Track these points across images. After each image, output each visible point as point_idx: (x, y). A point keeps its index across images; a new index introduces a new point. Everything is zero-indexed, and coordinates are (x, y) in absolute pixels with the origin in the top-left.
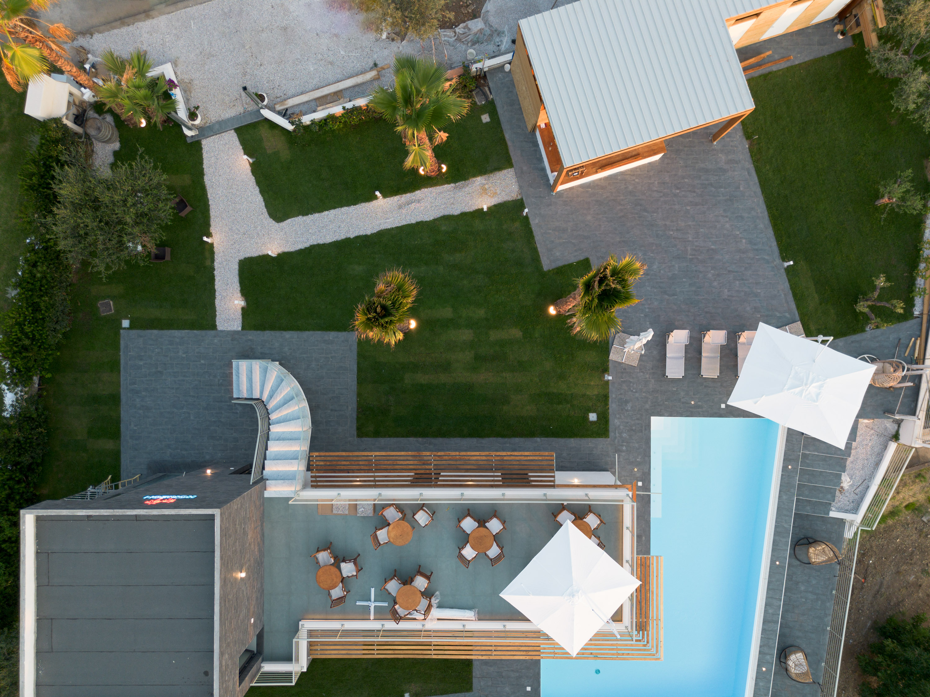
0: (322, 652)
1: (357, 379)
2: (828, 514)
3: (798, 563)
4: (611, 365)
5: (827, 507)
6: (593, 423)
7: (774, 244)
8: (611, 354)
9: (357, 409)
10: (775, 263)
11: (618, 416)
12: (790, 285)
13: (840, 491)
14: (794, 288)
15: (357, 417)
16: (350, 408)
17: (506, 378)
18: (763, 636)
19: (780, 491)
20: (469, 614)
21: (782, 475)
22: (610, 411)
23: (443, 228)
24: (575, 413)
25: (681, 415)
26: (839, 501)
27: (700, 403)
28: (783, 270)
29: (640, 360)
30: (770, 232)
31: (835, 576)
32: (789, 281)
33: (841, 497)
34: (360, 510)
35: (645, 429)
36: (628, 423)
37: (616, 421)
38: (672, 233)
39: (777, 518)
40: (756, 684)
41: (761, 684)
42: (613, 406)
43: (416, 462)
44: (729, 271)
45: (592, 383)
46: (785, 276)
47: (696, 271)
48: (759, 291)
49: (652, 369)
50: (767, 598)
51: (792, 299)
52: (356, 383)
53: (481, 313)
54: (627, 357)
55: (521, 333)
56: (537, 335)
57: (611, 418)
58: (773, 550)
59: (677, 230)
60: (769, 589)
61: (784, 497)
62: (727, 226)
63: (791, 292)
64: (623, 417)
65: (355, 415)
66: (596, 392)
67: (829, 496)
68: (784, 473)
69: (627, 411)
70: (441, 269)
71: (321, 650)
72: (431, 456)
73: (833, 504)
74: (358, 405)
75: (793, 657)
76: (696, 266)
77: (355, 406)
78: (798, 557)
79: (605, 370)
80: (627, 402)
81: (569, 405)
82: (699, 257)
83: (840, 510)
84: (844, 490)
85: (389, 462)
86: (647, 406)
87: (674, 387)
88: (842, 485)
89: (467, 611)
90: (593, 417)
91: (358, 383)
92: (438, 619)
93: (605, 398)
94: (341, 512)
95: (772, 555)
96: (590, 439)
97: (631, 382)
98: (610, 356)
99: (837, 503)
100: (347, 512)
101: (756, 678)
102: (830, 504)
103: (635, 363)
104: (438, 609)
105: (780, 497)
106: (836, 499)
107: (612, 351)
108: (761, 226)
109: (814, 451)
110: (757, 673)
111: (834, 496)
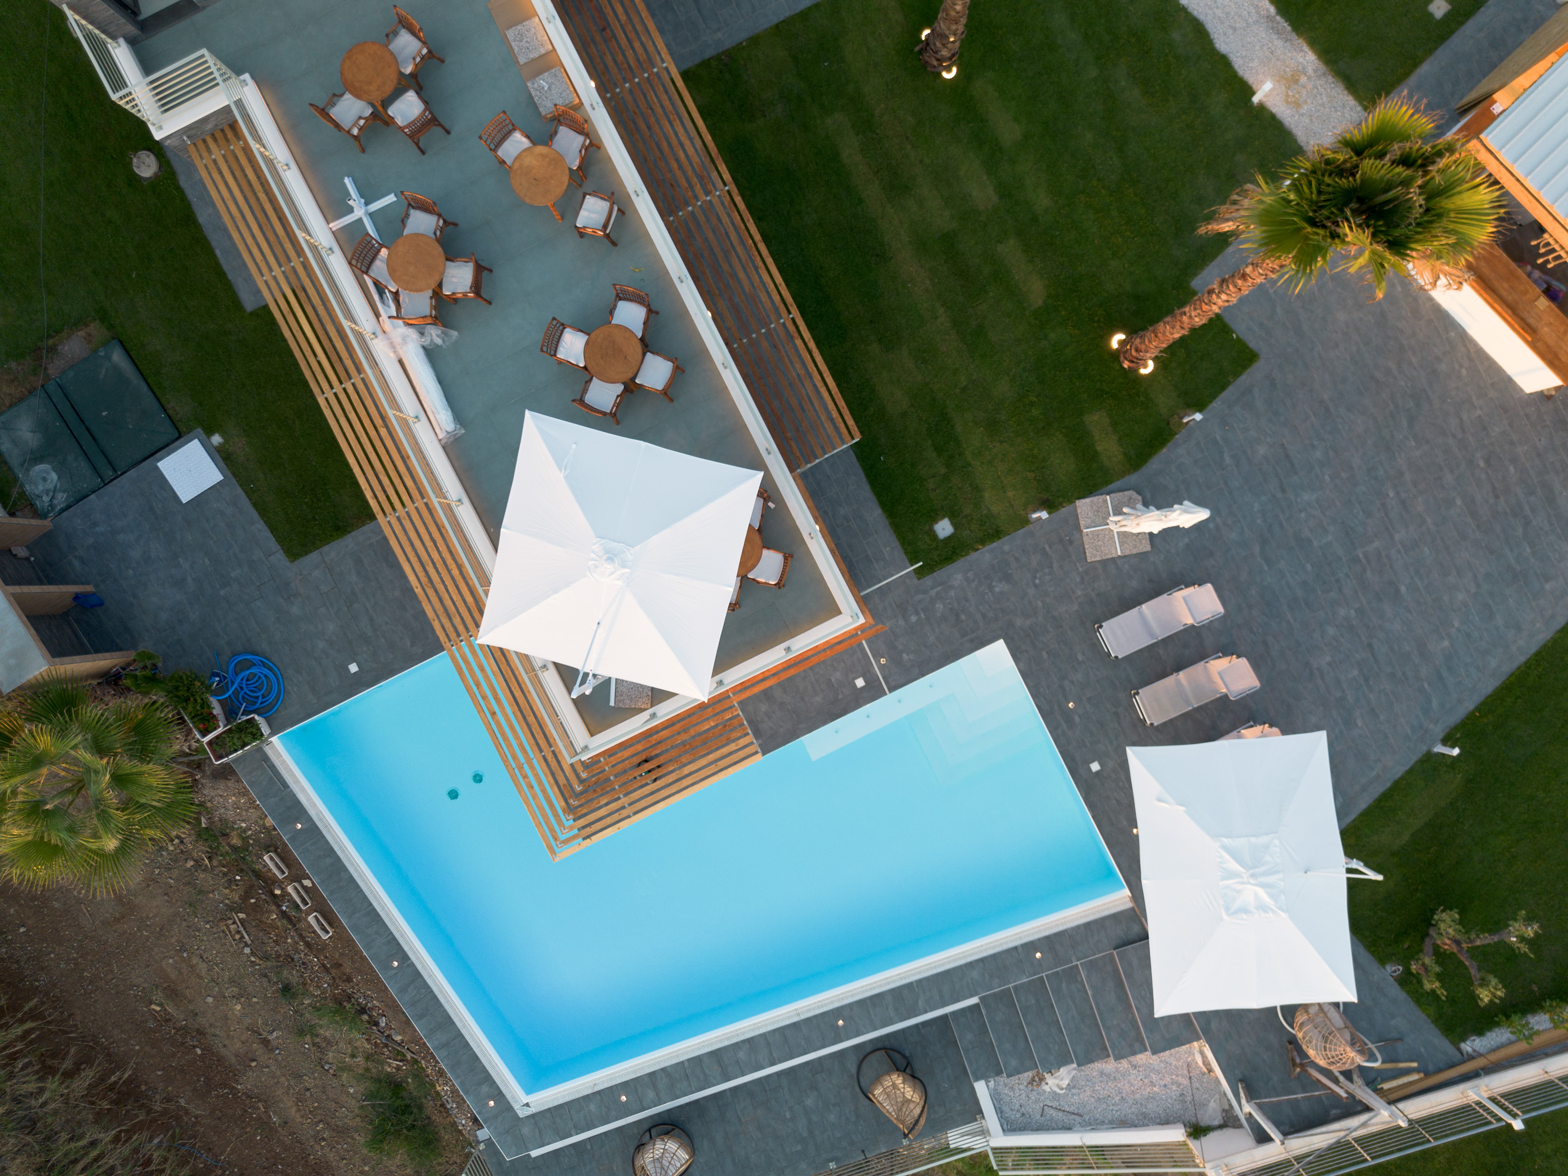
0: (211, 166)
1: (784, 21)
2: (977, 1079)
3: (854, 1070)
4: (1064, 511)
5: (993, 1070)
6: (934, 536)
7: (1469, 705)
8: (1087, 500)
9: (723, 53)
10: (1431, 726)
11: (970, 575)
12: (1402, 778)
13: (1033, 1080)
14: (1400, 787)
15: (709, 60)
16: (719, 35)
17: (936, 318)
18: (686, 1064)
19: (982, 960)
20: (444, 419)
21: (1016, 948)
22: (974, 556)
23: (1176, 36)
24: (934, 490)
25: (1034, 696)
26: (1012, 1088)
27: (1077, 719)
28: (1424, 749)
29: (1104, 563)
30: (1488, 686)
31: (863, 1151)
32: (1410, 771)
33: (1022, 1087)
34: (543, 82)
35: (972, 641)
36: (967, 600)
37: (959, 576)
38: (1391, 494)
39: (927, 979)
40: (587, 1098)
41: (592, 1107)
42: (984, 556)
43: (696, 160)
44: (1370, 646)
45: (1010, 494)
46: (1414, 758)
47: (1338, 581)
48: (1360, 723)
49: (1098, 595)
50: (763, 1035)
51: (1376, 795)
52: (775, 20)
53: (1042, 201)
54: (1096, 535)
55: (1040, 302)
56: (1052, 336)
57: (961, 564)
58: (861, 1003)
59: (1403, 502)
60: (781, 1031)
61: (975, 974)
62: (1460, 596)
63: (1389, 785)
64: (973, 585)
65: (709, 53)
66: (995, 509)
67: (1014, 1063)
68: (1020, 950)
69: (990, 588)
70: (1093, 72)
71: (215, 161)
72: (725, 185)
73: (1003, 1079)
74: (733, 48)
75: (672, 1146)
76: (1347, 575)
77: (728, 44)
78: (864, 1065)
79: (1049, 505)
80: (1007, 578)
81: (943, 470)
82: (1369, 573)
83: (996, 1097)
84: (1039, 1085)
85: (667, 103)
86: (1019, 622)
87: (1083, 653)
88: (1047, 1076)
89: (449, 413)
90: (944, 528)
91: (777, 26)
92: (401, 362)
93: (996, 534)
94: (516, 49)
95: (850, 1006)
96: (896, 543)
97: (1051, 567)
98: (1083, 501)
99: (1005, 1085)
100: (522, 60)
101: (599, 1092)
102: (999, 1073)
103: (1092, 556)
104: (421, 351)
105: (971, 965)
106: (1014, 1080)
107: (1095, 499)
108: (1493, 663)
109: (1092, 986)
110: (611, 1089)
111: (1018, 1072)
